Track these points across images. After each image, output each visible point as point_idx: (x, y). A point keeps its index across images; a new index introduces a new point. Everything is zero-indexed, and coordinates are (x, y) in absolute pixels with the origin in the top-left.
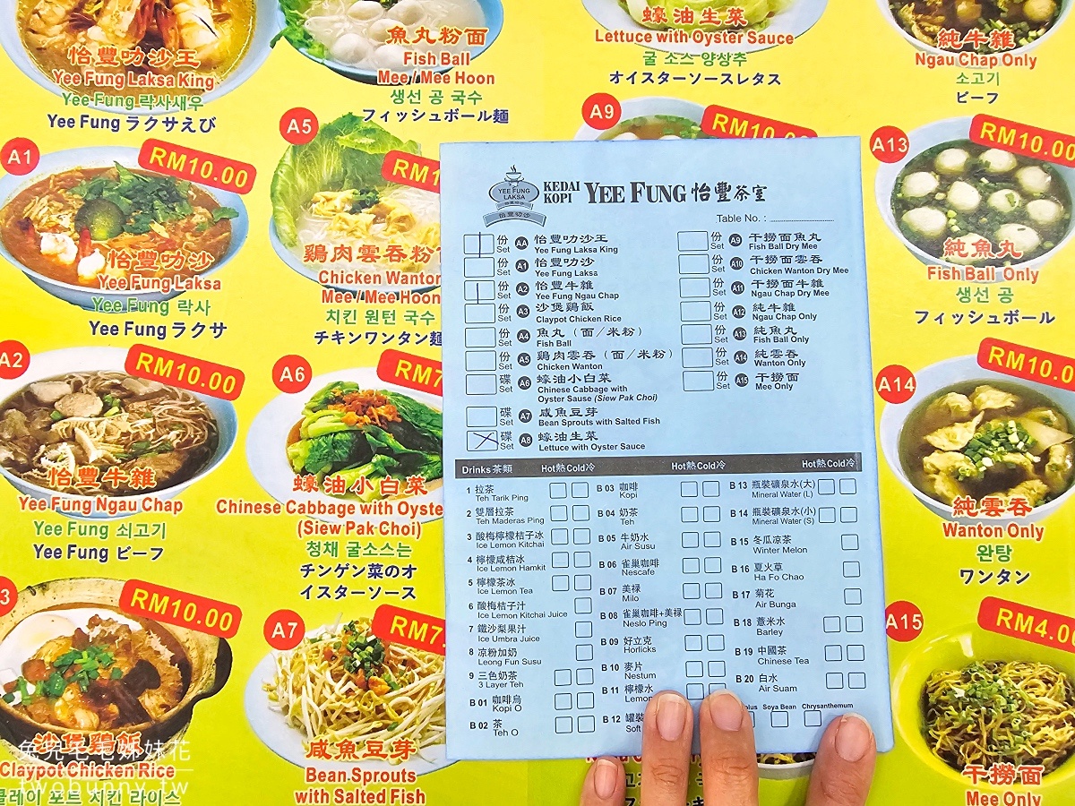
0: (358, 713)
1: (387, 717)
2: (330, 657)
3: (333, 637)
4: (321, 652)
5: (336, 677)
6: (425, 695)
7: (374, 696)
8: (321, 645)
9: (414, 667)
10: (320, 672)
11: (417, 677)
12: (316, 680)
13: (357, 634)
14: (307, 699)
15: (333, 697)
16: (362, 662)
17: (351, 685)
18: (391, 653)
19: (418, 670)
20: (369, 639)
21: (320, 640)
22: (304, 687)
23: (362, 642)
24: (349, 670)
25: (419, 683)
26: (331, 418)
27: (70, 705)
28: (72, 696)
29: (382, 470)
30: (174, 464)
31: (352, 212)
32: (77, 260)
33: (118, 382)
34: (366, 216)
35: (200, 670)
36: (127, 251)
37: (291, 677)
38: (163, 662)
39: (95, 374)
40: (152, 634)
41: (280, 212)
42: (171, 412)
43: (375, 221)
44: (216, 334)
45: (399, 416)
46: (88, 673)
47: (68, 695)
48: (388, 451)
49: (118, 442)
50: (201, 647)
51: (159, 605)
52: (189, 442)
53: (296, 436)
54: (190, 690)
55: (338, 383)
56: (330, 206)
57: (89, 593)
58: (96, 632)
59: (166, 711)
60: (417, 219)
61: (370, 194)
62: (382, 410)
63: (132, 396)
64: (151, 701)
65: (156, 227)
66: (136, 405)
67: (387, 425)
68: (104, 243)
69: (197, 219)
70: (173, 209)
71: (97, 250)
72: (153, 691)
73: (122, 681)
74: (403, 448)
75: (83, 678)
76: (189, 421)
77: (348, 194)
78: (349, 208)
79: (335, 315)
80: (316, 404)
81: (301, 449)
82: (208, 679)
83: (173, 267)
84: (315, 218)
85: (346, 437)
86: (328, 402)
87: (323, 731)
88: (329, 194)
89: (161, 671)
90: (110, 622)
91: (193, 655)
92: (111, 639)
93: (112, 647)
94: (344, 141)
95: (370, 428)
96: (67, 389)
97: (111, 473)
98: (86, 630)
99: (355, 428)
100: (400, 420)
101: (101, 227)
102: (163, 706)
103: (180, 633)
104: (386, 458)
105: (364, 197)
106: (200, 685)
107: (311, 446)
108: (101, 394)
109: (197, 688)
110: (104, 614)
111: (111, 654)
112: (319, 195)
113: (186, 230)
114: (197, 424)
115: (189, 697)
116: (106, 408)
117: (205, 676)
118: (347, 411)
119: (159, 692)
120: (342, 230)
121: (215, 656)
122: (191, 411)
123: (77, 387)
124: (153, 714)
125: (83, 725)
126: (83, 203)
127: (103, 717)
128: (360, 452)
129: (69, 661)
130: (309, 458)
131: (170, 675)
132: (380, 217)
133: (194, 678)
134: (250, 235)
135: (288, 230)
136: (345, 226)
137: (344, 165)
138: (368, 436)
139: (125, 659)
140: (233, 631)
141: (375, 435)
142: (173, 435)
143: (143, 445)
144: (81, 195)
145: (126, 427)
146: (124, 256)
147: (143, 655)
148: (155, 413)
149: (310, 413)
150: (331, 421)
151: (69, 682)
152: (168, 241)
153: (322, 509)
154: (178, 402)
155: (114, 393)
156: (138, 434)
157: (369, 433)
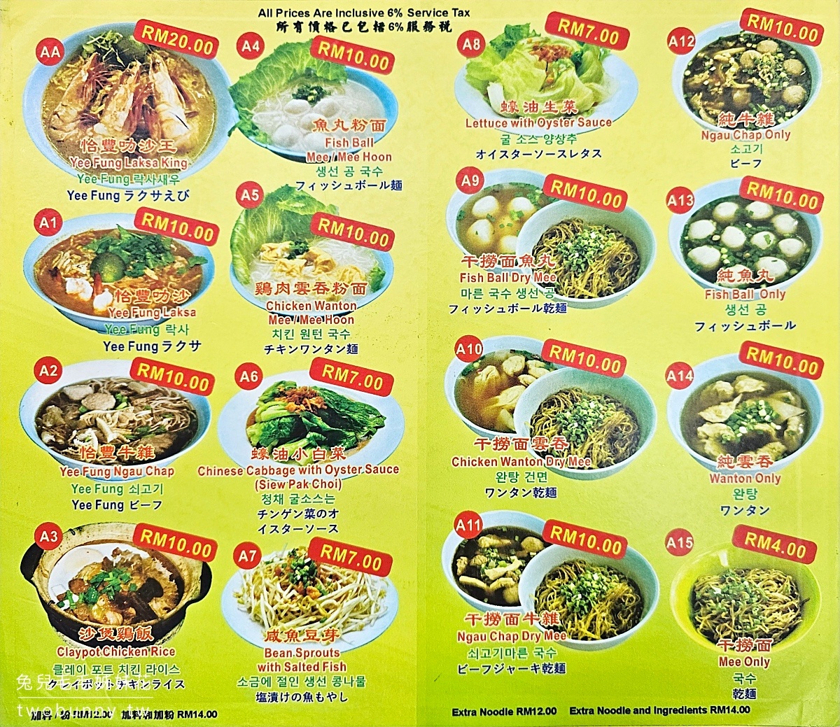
0: (299, 611)
1: (319, 614)
2: (279, 574)
3: (281, 560)
4: (273, 570)
5: (284, 587)
6: (345, 598)
7: (310, 600)
8: (273, 566)
9: (337, 579)
10: (272, 583)
11: (339, 586)
12: (270, 590)
13: (298, 558)
14: (264, 602)
15: (282, 601)
16: (302, 577)
17: (293, 592)
18: (322, 571)
19: (340, 581)
20: (306, 561)
21: (272, 562)
22: (262, 594)
23: (302, 563)
24: (293, 582)
25: (341, 591)
26: (278, 407)
27: (102, 609)
28: (104, 603)
29: (313, 442)
30: (167, 443)
31: (289, 258)
32: (93, 297)
33: (125, 384)
34: (299, 261)
35: (190, 584)
36: (128, 290)
37: (252, 588)
38: (165, 579)
39: (109, 379)
40: (156, 560)
41: (238, 258)
42: (163, 405)
43: (306, 265)
44: (194, 349)
45: (325, 405)
46: (113, 587)
47: (101, 602)
48: (318, 429)
49: (127, 427)
50: (190, 569)
51: (160, 540)
52: (177, 426)
53: (252, 421)
54: (183, 597)
55: (281, 382)
56: (273, 254)
57: (111, 533)
58: (117, 560)
59: (168, 612)
60: (336, 263)
61: (302, 245)
62: (313, 401)
63: (136, 395)
64: (157, 605)
65: (148, 272)
66: (139, 401)
67: (318, 411)
68: (111, 284)
69: (177, 265)
70: (160, 258)
71: (107, 290)
72: (159, 599)
73: (136, 592)
74: (328, 427)
75: (110, 591)
76: (177, 411)
77: (286, 244)
78: (287, 255)
79: (278, 333)
80: (266, 397)
81: (256, 429)
82: (196, 589)
83: (161, 301)
84: (263, 263)
85: (288, 420)
86: (274, 396)
87: (275, 623)
88: (272, 245)
89: (163, 585)
90: (127, 552)
91: (185, 574)
92: (128, 564)
93: (129, 569)
94: (283, 205)
95: (305, 414)
96: (90, 390)
97: (123, 449)
98: (111, 558)
99: (294, 414)
100: (326, 407)
101: (109, 272)
102: (165, 609)
103: (175, 559)
104: (317, 434)
105: (297, 247)
106: (190, 594)
107: (263, 428)
108: (114, 393)
109: (188, 597)
110: (123, 547)
111: (128, 574)
112: (265, 246)
113: (169, 273)
114: (183, 413)
115: (183, 602)
116: (118, 403)
117: (194, 588)
118: (289, 402)
119: (163, 599)
120: (282, 271)
121: (200, 574)
122: (177, 405)
123: (97, 389)
124: (159, 614)
125: (111, 622)
126: (95, 255)
127: (125, 617)
128: (298, 431)
129: (100, 579)
130: (262, 436)
131: (170, 588)
132: (310, 261)
133: (186, 590)
134: (215, 275)
135: (244, 272)
136: (284, 269)
137: (283, 223)
138: (304, 420)
139: (139, 578)
140: (212, 557)
141: (309, 418)
142: (166, 420)
143: (145, 429)
144: (94, 250)
145: (133, 417)
146: (126, 294)
147: (151, 575)
148: (153, 406)
149: (262, 403)
150: (278, 409)
151: (101, 593)
152: (157, 281)
153: (272, 471)
154: (168, 398)
155: (123, 393)
156: (140, 422)
157: (304, 417)
